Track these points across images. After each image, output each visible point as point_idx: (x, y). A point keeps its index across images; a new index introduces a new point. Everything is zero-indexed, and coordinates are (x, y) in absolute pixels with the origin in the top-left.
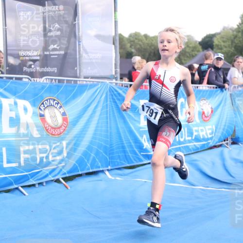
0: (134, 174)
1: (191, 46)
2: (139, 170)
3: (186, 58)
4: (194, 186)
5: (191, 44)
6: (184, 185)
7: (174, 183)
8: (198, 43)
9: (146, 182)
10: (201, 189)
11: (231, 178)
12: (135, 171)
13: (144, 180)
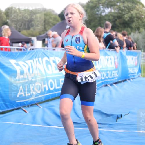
0: (3, 118)
1: (52, 17)
2: (8, 115)
3: (49, 27)
4: (50, 125)
5: (52, 15)
6: (43, 125)
7: (35, 124)
8: (57, 15)
9: (13, 124)
10: (55, 128)
11: (78, 119)
12: (5, 116)
13: (11, 123)
